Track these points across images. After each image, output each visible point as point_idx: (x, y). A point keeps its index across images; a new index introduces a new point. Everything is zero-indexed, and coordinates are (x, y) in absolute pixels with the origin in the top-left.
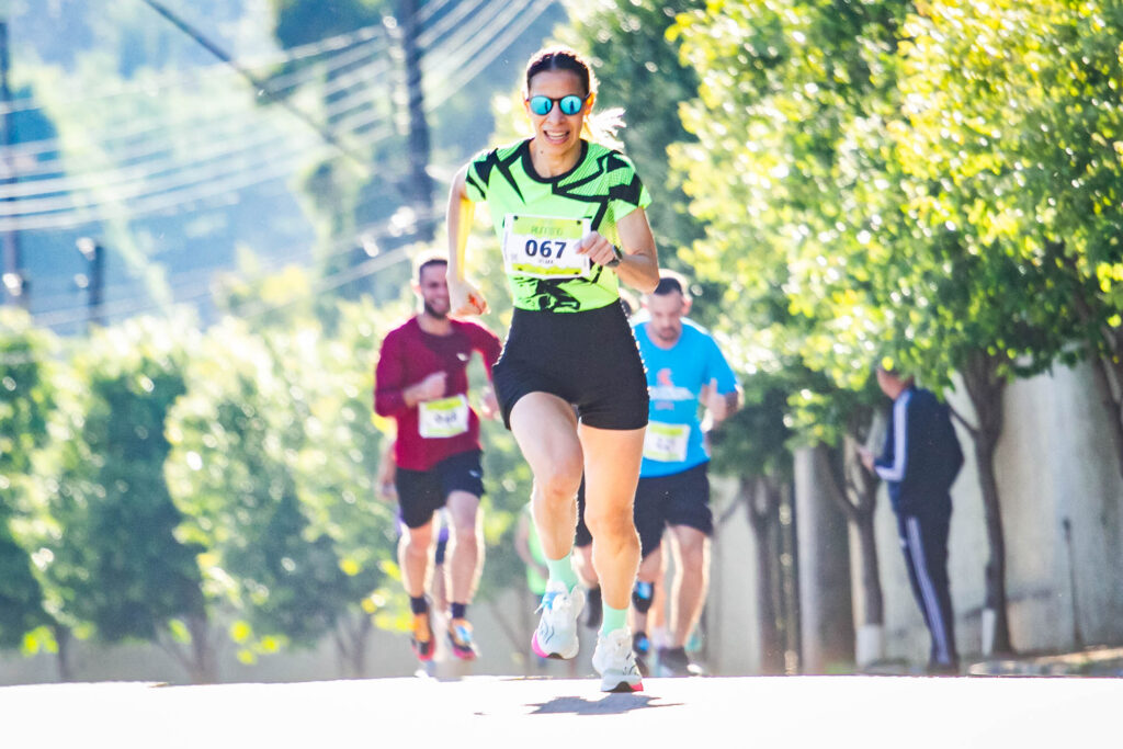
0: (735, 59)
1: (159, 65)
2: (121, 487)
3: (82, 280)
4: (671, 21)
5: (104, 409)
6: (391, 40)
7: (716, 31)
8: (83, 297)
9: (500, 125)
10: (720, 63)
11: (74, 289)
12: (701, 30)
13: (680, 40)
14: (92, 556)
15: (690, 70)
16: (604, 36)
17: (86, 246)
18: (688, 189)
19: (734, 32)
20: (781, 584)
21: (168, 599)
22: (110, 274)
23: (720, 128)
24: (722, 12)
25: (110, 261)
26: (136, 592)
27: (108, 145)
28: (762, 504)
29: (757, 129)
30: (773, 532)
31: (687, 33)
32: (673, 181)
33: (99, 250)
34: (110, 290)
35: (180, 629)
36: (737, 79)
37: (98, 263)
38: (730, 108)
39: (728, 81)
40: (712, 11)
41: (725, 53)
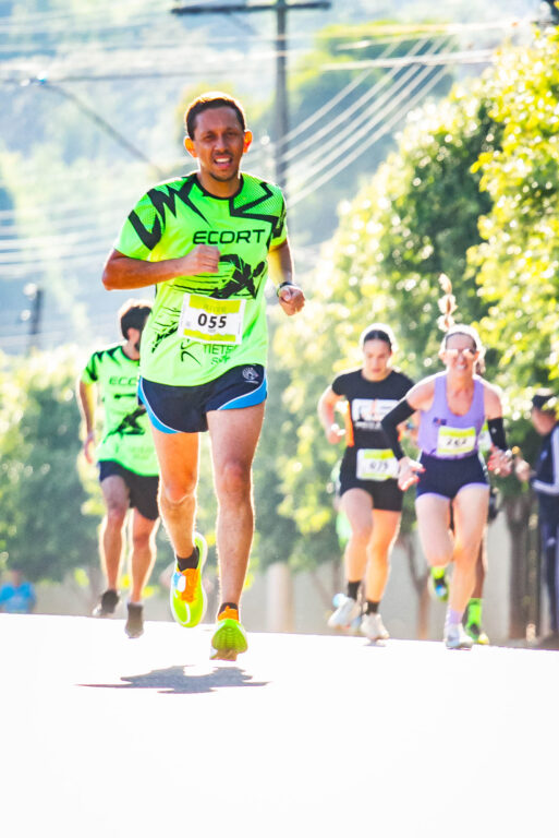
0: (520, 188)
1: (93, 156)
2: (46, 469)
3: (27, 314)
4: (475, 158)
5: (36, 411)
6: (265, 154)
7: (507, 168)
8: (26, 327)
9: (342, 223)
10: (509, 191)
11: (19, 321)
12: (497, 165)
13: (480, 173)
14: (20, 518)
15: (486, 194)
16: (423, 163)
17: (31, 289)
18: (479, 280)
19: (521, 169)
20: (527, 572)
21: (75, 553)
22: (46, 312)
23: (506, 237)
24: (513, 153)
25: (47, 301)
26: (51, 547)
27: (52, 217)
28: (518, 514)
29: (534, 241)
30: (524, 536)
31: (486, 167)
32: (469, 273)
33: (40, 294)
34: (46, 324)
35: (81, 576)
36: (521, 203)
37: (38, 301)
38: (514, 224)
39: (514, 204)
40: (506, 153)
41: (512, 184)
